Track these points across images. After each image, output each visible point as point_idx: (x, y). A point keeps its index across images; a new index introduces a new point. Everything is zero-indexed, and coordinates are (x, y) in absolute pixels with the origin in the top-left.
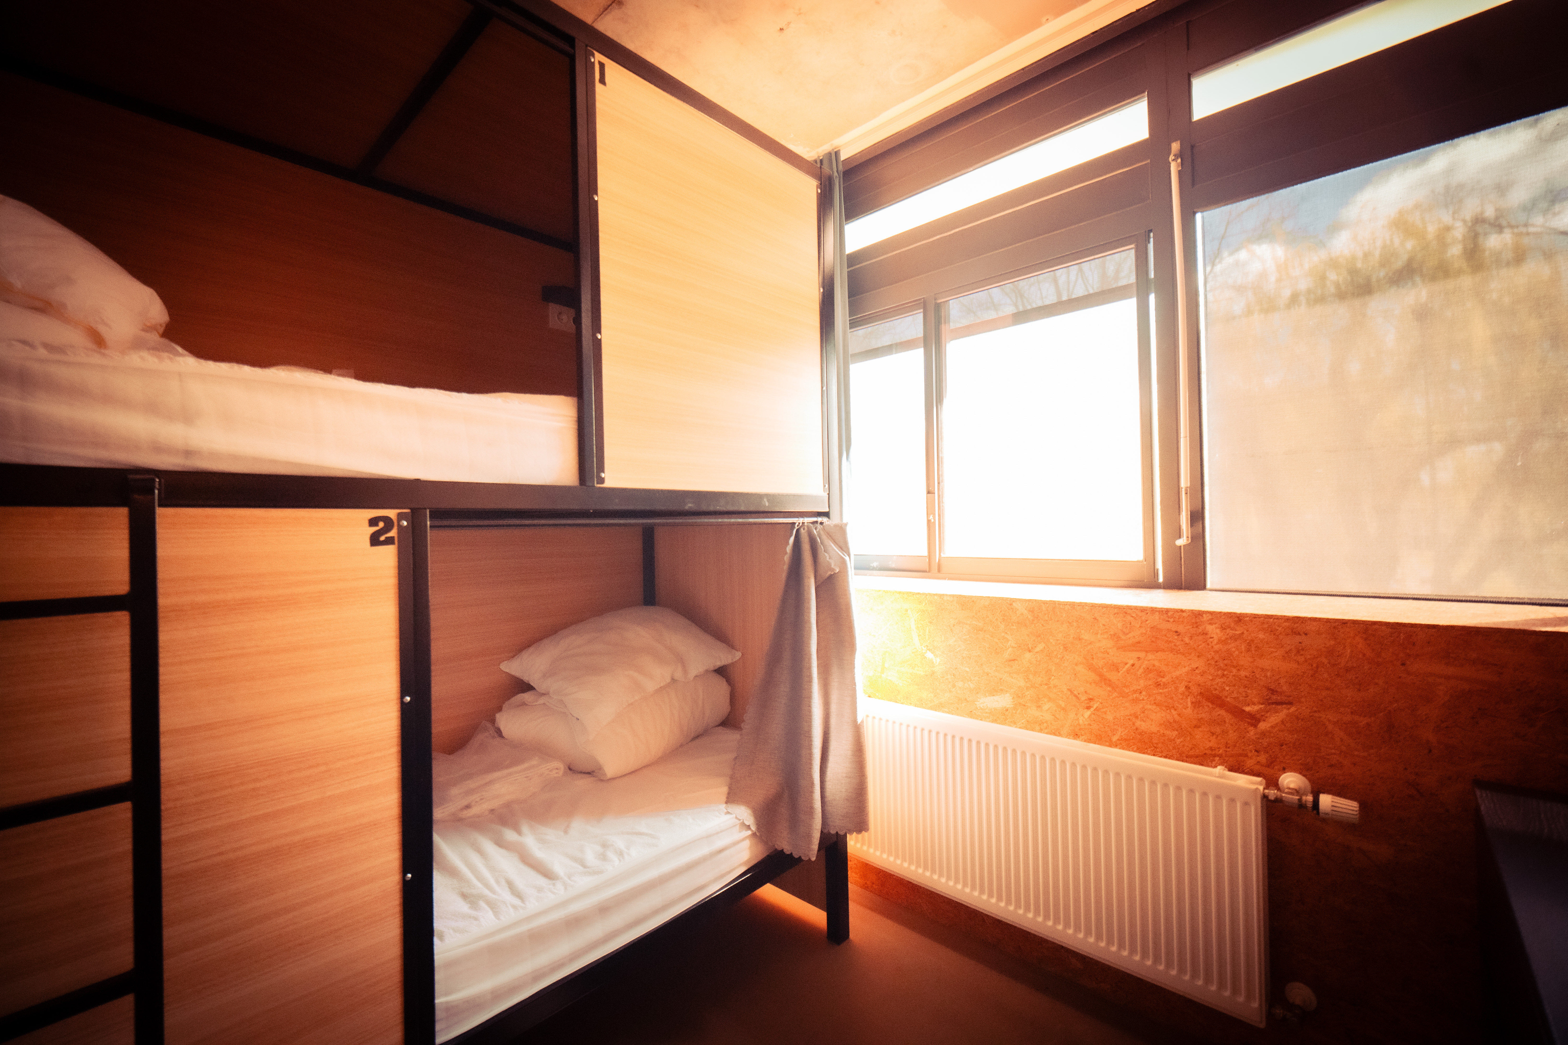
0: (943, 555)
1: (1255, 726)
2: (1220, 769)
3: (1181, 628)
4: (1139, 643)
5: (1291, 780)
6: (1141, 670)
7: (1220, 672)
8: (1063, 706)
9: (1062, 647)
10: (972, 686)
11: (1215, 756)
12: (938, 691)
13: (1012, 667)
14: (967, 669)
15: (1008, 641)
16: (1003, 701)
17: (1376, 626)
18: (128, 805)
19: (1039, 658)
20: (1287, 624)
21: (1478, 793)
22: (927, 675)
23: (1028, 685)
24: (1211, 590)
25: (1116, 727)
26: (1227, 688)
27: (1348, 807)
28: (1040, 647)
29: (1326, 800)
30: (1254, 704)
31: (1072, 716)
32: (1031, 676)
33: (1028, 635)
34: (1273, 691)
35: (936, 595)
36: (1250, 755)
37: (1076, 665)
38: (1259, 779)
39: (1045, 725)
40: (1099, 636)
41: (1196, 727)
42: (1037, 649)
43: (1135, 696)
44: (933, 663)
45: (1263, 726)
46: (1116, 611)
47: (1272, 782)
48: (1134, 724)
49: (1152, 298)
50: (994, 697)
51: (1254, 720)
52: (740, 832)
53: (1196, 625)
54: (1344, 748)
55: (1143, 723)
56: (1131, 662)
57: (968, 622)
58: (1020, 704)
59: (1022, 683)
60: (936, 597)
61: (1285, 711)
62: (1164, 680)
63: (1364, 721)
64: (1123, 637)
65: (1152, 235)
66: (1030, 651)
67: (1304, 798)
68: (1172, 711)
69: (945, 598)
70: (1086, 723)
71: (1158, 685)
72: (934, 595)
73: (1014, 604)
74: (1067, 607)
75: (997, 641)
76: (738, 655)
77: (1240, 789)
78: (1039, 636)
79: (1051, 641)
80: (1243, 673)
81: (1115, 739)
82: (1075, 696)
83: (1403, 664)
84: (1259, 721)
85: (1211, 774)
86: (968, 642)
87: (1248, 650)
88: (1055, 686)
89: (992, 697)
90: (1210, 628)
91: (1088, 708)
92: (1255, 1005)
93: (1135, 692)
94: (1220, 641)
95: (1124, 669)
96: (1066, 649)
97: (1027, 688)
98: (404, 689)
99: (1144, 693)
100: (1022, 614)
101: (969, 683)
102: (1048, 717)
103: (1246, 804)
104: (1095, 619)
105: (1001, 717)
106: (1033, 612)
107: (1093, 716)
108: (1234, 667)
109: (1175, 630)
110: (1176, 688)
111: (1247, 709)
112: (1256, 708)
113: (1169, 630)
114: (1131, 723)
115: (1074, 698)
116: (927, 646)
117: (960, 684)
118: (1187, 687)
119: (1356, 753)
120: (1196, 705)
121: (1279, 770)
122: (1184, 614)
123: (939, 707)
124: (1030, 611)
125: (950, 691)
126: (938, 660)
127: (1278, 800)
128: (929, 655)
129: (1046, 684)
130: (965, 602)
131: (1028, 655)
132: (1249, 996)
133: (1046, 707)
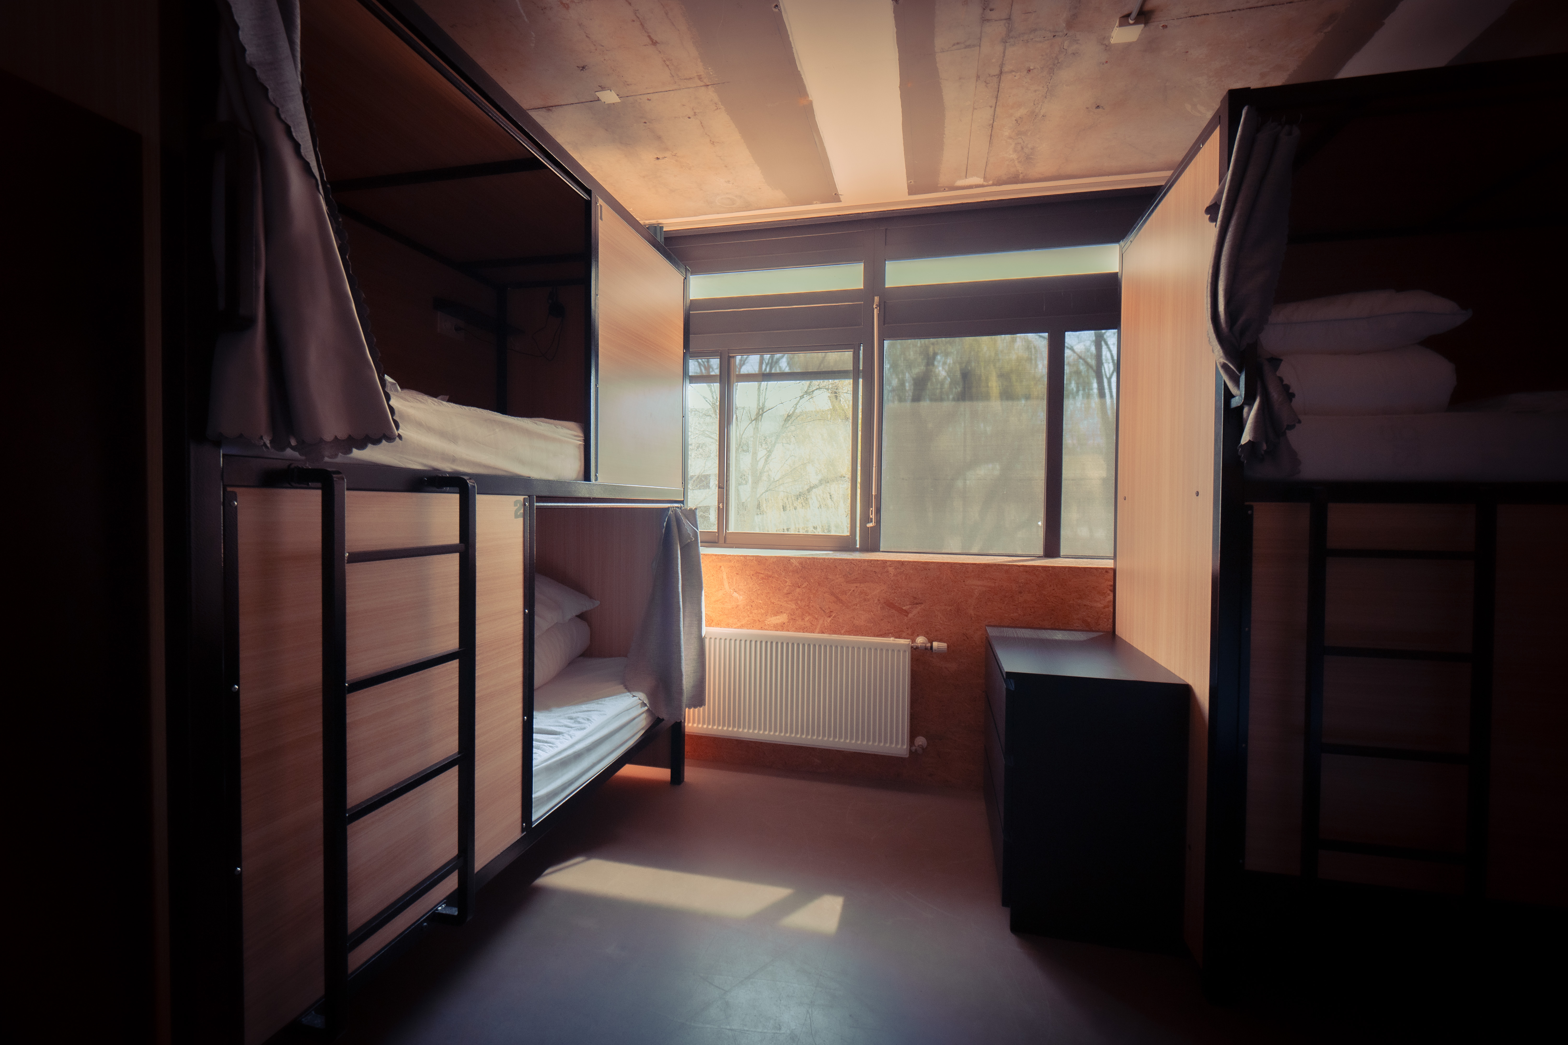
0: (727, 532)
1: (907, 616)
2: (892, 639)
3: (877, 570)
4: (857, 578)
5: (921, 640)
6: (857, 593)
7: (893, 591)
8: (816, 617)
9: (817, 584)
10: (763, 611)
11: (889, 634)
12: (740, 617)
13: (788, 597)
14: (761, 602)
15: (786, 582)
16: (782, 618)
17: (955, 565)
18: (457, 660)
19: (804, 591)
20: (922, 565)
21: (987, 628)
22: (733, 608)
23: (797, 607)
24: (882, 552)
25: (844, 625)
26: (896, 599)
27: (944, 645)
28: (805, 584)
29: (935, 644)
30: (907, 605)
31: (821, 622)
32: (799, 602)
33: (798, 578)
34: (915, 598)
35: (742, 556)
36: (904, 630)
37: (825, 593)
38: (909, 640)
39: (806, 629)
40: (837, 576)
41: (882, 620)
42: (804, 586)
43: (854, 607)
44: (738, 600)
45: (910, 615)
46: (846, 562)
47: (913, 641)
48: (852, 622)
49: (861, 381)
50: (777, 617)
51: (906, 613)
52: (641, 707)
53: (884, 567)
54: (941, 622)
55: (857, 621)
56: (853, 589)
57: (762, 572)
58: (792, 619)
59: (794, 607)
60: (741, 557)
61: (920, 607)
62: (868, 597)
63: (950, 608)
64: (849, 576)
65: (862, 345)
66: (799, 587)
67: (927, 645)
68: (871, 613)
69: (748, 558)
70: (829, 625)
71: (865, 600)
72: (740, 556)
73: (791, 560)
74: (821, 561)
75: (780, 583)
76: (597, 603)
77: (903, 645)
78: (805, 578)
79: (812, 580)
80: (903, 590)
81: (842, 632)
82: (823, 610)
83: (964, 581)
84: (908, 613)
85: (889, 640)
86: (762, 585)
87: (906, 579)
88: (813, 606)
89: (775, 617)
90: (890, 569)
91: (829, 617)
92: (905, 747)
93: (854, 605)
94: (894, 575)
95: (849, 593)
96: (819, 584)
97: (797, 609)
98: (525, 607)
99: (858, 605)
100: (796, 566)
101: (761, 610)
102: (808, 624)
103: (905, 651)
104: (835, 567)
105: (782, 627)
106: (802, 564)
107: (832, 621)
108: (899, 588)
109: (874, 571)
110: (874, 601)
111: (904, 608)
112: (908, 607)
113: (871, 571)
114: (851, 622)
115: (823, 612)
116: (734, 589)
117: (756, 611)
118: (879, 600)
119: (946, 623)
120: (882, 608)
121: (916, 636)
122: (879, 562)
123: (742, 627)
124: (800, 564)
125: (749, 616)
126: (741, 597)
127: (917, 648)
128: (735, 595)
129: (808, 606)
130: (760, 560)
131: (798, 590)
132: (903, 744)
133: (807, 619)
